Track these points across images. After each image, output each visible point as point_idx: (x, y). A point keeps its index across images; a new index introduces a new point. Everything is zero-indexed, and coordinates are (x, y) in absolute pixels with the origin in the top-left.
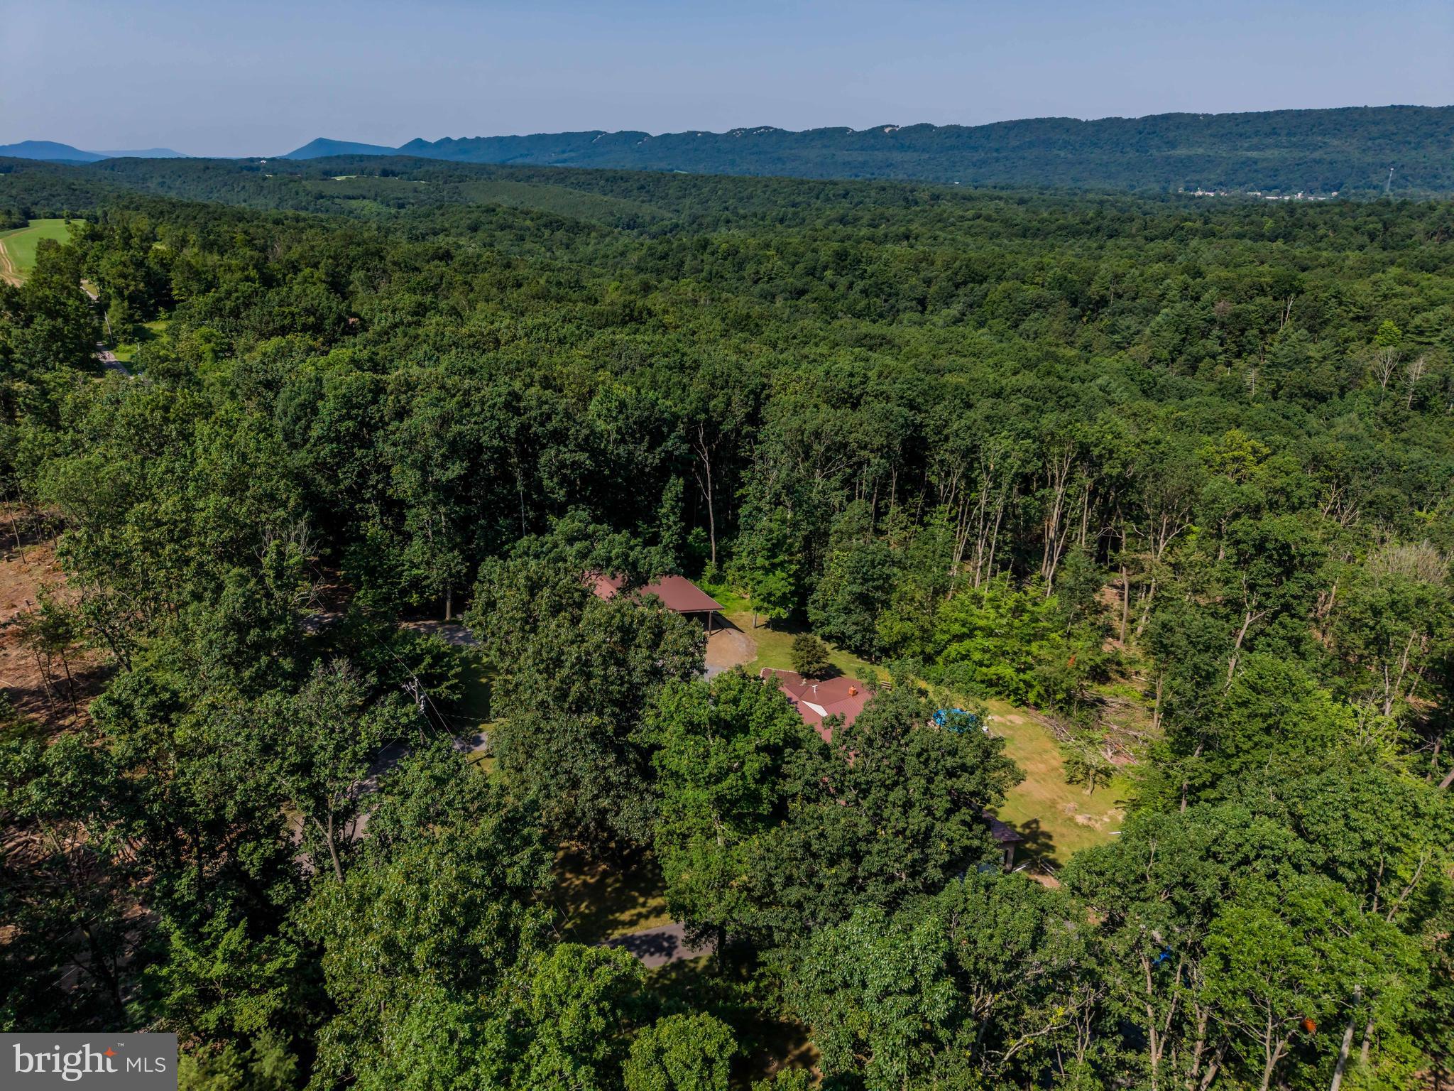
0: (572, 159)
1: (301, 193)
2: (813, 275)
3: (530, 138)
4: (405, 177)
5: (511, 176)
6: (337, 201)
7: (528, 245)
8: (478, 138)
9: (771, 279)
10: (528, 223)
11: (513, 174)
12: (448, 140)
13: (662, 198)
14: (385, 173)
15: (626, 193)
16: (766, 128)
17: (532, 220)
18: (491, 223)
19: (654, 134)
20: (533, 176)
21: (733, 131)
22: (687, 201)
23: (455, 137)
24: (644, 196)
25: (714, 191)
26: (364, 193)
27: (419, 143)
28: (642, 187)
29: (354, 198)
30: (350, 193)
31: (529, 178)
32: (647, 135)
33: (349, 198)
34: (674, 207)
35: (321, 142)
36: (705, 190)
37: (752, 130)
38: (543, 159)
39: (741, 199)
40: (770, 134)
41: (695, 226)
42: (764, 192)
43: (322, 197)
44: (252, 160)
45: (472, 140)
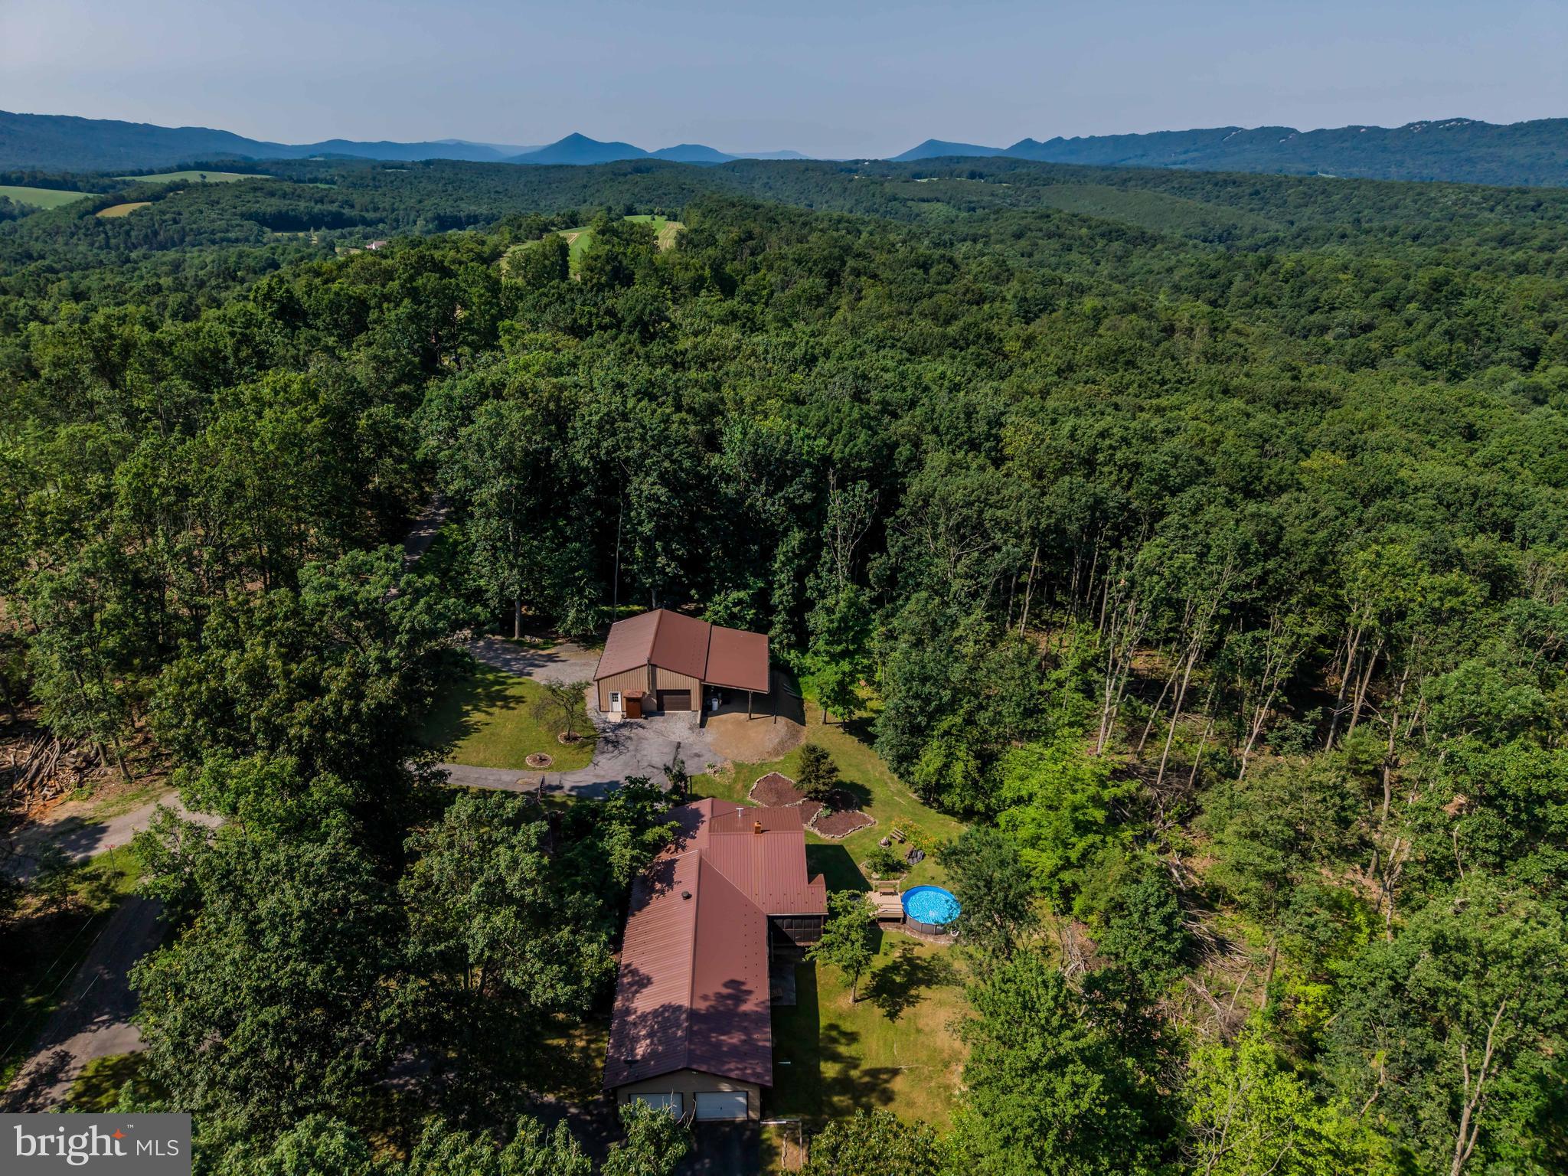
0: (1193, 161)
1: (878, 195)
2: (1391, 307)
3: (1151, 136)
4: (991, 179)
5: (1107, 180)
6: (909, 203)
7: (1074, 256)
8: (1092, 138)
9: (1333, 309)
10: (1084, 231)
11: (1107, 177)
12: (1059, 140)
13: (1277, 206)
14: (973, 175)
15: (1234, 200)
16: (1458, 120)
17: (1089, 227)
18: (1041, 230)
19: (1303, 129)
20: (1130, 179)
21: (1410, 125)
22: (1308, 211)
23: (1067, 137)
24: (1256, 203)
25: (1347, 199)
26: (939, 196)
27: (1028, 143)
28: (1257, 193)
29: (928, 201)
30: (925, 195)
31: (1125, 181)
32: (1293, 131)
33: (923, 200)
34: (1289, 217)
35: (931, 143)
36: (1336, 198)
37: (1438, 123)
38: (1154, 161)
39: (1380, 210)
40: (1464, 129)
41: (1299, 241)
42: (1415, 202)
43: (895, 199)
44: (857, 162)
45: (1086, 140)
